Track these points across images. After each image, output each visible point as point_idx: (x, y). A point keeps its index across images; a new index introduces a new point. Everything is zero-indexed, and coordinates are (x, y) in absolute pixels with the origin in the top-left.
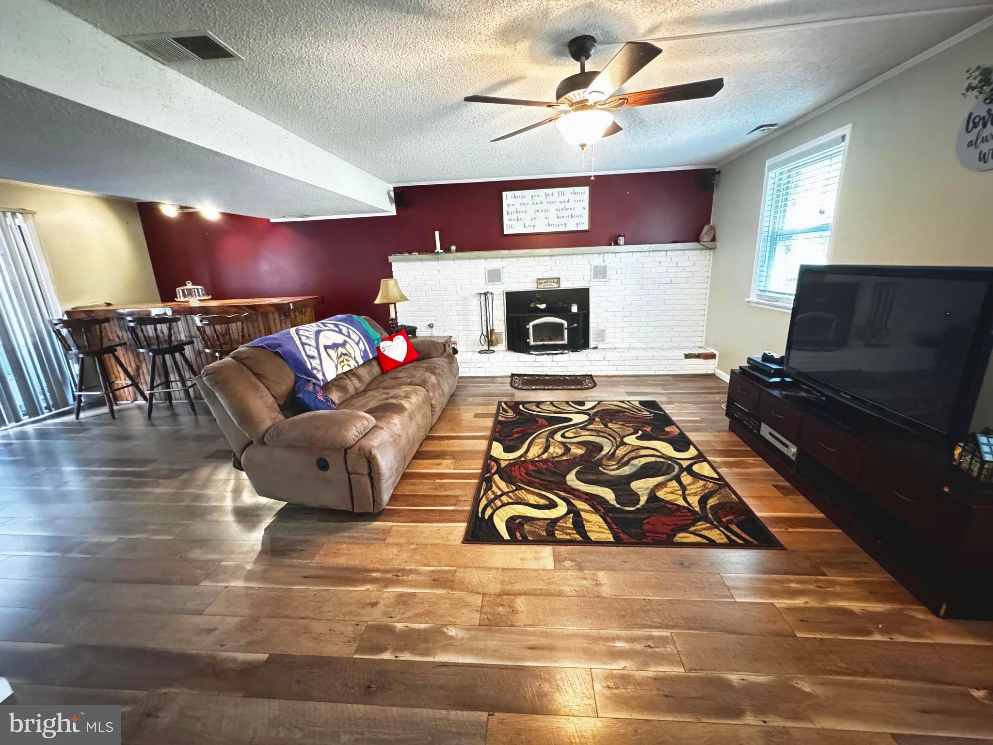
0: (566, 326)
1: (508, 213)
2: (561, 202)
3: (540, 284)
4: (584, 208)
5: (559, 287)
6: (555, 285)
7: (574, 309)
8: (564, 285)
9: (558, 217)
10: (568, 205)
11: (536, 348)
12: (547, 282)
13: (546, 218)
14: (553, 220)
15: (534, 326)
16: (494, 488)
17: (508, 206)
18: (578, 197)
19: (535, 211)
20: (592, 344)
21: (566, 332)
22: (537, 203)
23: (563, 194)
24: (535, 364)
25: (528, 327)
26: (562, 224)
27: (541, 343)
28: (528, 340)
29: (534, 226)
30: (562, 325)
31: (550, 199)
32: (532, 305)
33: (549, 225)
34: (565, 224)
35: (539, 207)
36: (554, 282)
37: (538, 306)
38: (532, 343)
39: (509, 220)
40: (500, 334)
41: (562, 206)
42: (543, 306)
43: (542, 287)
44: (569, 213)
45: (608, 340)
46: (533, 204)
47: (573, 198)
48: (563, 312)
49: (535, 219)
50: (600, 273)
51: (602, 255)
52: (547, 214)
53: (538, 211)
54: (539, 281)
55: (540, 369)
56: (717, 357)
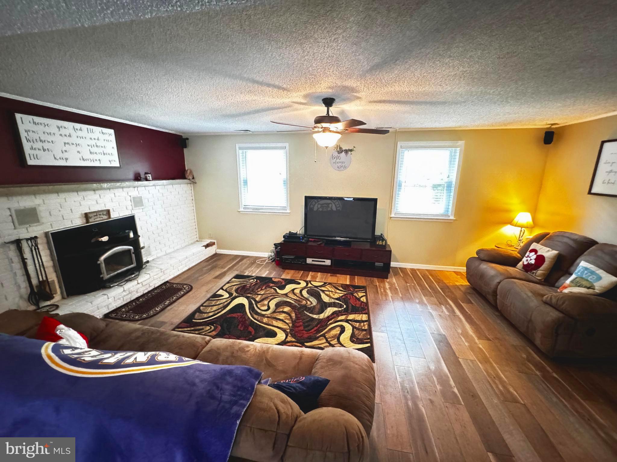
0: (133, 251)
1: (28, 140)
2: (91, 139)
3: (91, 218)
4: (113, 148)
5: (110, 217)
7: (131, 235)
8: (115, 215)
9: (91, 153)
10: (99, 143)
11: (113, 279)
12: (96, 215)
13: (78, 152)
14: (87, 156)
15: (105, 260)
17: (26, 131)
18: (106, 137)
19: (65, 143)
20: (146, 261)
21: (134, 256)
22: (65, 135)
23: (92, 131)
24: (125, 293)
25: (99, 262)
26: (96, 160)
27: (115, 273)
28: (101, 276)
29: (67, 159)
30: (129, 250)
31: (79, 133)
32: (93, 240)
33: (83, 159)
34: (99, 160)
35: (67, 140)
36: (103, 215)
37: (100, 239)
38: (106, 277)
39: (32, 149)
40: (53, 281)
41: (93, 142)
42: (105, 239)
43: (93, 221)
44: (100, 150)
45: (153, 253)
46: (61, 135)
47: (101, 137)
48: (125, 240)
49: (66, 151)
50: (138, 202)
51: (136, 188)
52: (79, 148)
53: (68, 143)
54: (87, 216)
55: (129, 296)
56: (216, 243)
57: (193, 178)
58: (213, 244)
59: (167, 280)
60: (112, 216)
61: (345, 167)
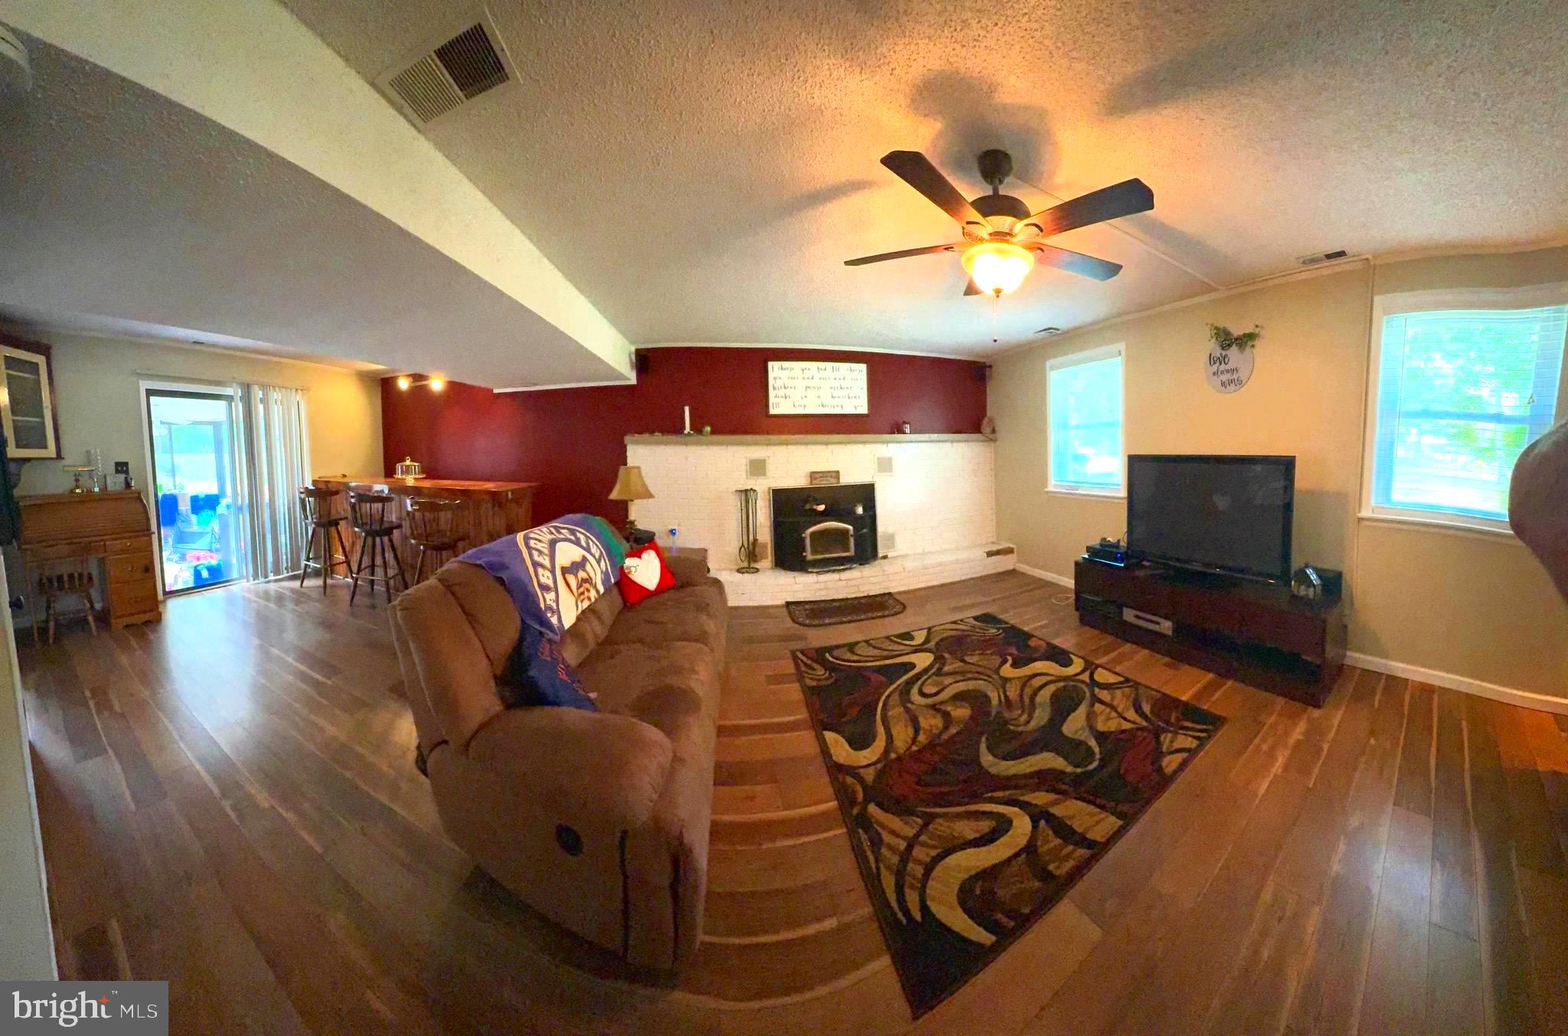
0: (852, 532)
1: (774, 388)
2: (836, 379)
3: (816, 478)
4: (862, 389)
5: (839, 483)
6: (833, 481)
7: (860, 510)
8: (846, 479)
9: (832, 397)
10: (845, 384)
11: (816, 564)
12: (823, 476)
13: (819, 397)
14: (829, 401)
15: (813, 534)
17: (775, 378)
18: (855, 374)
19: (807, 387)
20: (881, 553)
21: (852, 540)
22: (808, 377)
23: (838, 370)
24: (818, 586)
25: (804, 534)
26: (838, 406)
27: (822, 556)
28: (804, 554)
29: (805, 406)
30: (847, 531)
31: (823, 373)
32: (808, 507)
33: (823, 405)
34: (841, 405)
35: (808, 383)
36: (830, 477)
37: (815, 507)
38: (810, 557)
39: (777, 397)
40: (765, 546)
41: (837, 384)
42: (822, 508)
43: (818, 484)
44: (845, 392)
45: (897, 546)
46: (803, 378)
47: (849, 375)
48: (846, 515)
49: (805, 396)
50: (885, 464)
51: (886, 443)
52: (820, 392)
53: (810, 387)
54: (813, 475)
55: (823, 593)
56: (1016, 551)
57: (994, 432)
58: (1011, 551)
59: (891, 591)
60: (841, 481)
61: (1239, 383)
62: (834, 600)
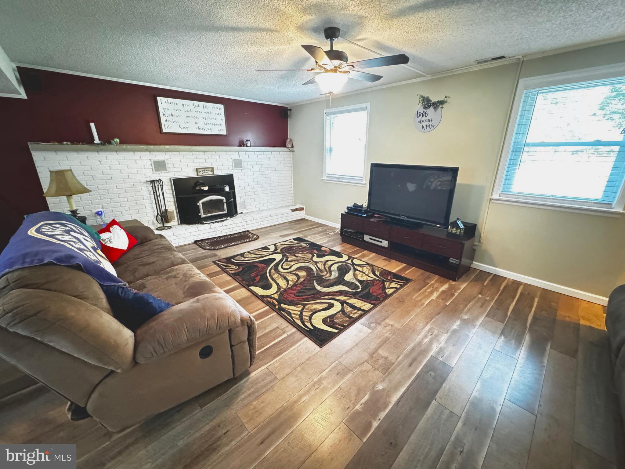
0: (225, 201)
1: (164, 115)
2: (205, 113)
3: (199, 172)
4: (222, 119)
5: (213, 174)
6: (210, 173)
7: (227, 189)
8: (217, 173)
9: (204, 123)
10: (211, 116)
11: (207, 219)
12: (204, 171)
13: (196, 123)
14: (201, 125)
15: (203, 203)
16: (292, 312)
17: (163, 109)
18: (217, 111)
19: (187, 117)
20: (239, 211)
21: (225, 205)
22: (188, 111)
23: (207, 107)
24: (211, 230)
25: (198, 204)
26: (208, 129)
27: (210, 215)
28: (200, 214)
29: (187, 128)
30: (222, 200)
31: (198, 109)
32: (197, 188)
33: (199, 129)
34: (211, 129)
35: (188, 114)
36: (209, 171)
37: (202, 188)
38: (203, 216)
39: (166, 121)
40: (173, 212)
41: (207, 115)
42: (206, 188)
43: (201, 174)
44: (212, 121)
45: (247, 207)
46: (185, 111)
47: (214, 111)
48: (221, 192)
49: (187, 122)
50: (238, 164)
51: (238, 152)
52: (196, 120)
53: (189, 117)
54: (197, 170)
55: (215, 233)
56: (305, 209)
57: (292, 147)
58: (302, 209)
59: (249, 229)
60: (215, 174)
61: (432, 127)
62: (220, 237)
